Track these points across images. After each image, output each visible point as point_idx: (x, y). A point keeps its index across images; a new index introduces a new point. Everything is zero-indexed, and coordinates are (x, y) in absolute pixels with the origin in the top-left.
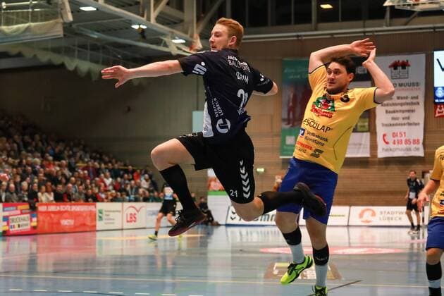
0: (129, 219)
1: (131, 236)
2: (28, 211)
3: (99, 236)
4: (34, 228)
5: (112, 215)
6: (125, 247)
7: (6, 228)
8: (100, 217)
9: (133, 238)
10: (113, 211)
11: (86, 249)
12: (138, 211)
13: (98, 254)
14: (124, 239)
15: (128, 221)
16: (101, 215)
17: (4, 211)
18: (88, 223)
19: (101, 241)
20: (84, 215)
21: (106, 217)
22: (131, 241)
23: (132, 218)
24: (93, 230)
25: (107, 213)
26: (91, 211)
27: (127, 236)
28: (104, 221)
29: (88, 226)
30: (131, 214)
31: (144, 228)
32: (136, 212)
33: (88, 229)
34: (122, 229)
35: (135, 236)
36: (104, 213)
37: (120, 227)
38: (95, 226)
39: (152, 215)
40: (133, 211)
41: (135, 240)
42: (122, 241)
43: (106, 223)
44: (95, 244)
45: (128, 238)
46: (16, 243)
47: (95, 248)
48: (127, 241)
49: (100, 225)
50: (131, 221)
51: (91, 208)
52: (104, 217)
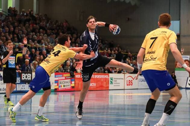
0: (128, 84)
1: (129, 93)
2: (69, 77)
3: (111, 93)
4: (73, 87)
5: (118, 81)
6: (126, 99)
7: (57, 87)
8: (111, 82)
9: (131, 94)
10: (119, 79)
11: (103, 100)
12: (133, 79)
13: (110, 104)
14: (126, 95)
15: (127, 85)
16: (112, 81)
17: (55, 77)
18: (104, 85)
19: (112, 96)
20: (102, 80)
21: (115, 82)
22: (129, 96)
23: (130, 83)
24: (107, 89)
25: (116, 80)
26: (106, 78)
27: (127, 93)
28: (114, 84)
29: (104, 87)
30: (129, 81)
31: (138, 89)
32: (132, 80)
33: (104, 89)
34: (124, 89)
35: (132, 93)
36: (114, 80)
37: (123, 88)
38: (108, 87)
39: (142, 82)
40: (130, 79)
41: (132, 96)
42: (124, 96)
43: (114, 86)
44: (108, 98)
45: (128, 95)
46: (62, 96)
47: (108, 100)
48: (127, 96)
49: (111, 87)
50: (129, 85)
51: (106, 76)
52: (113, 82)
